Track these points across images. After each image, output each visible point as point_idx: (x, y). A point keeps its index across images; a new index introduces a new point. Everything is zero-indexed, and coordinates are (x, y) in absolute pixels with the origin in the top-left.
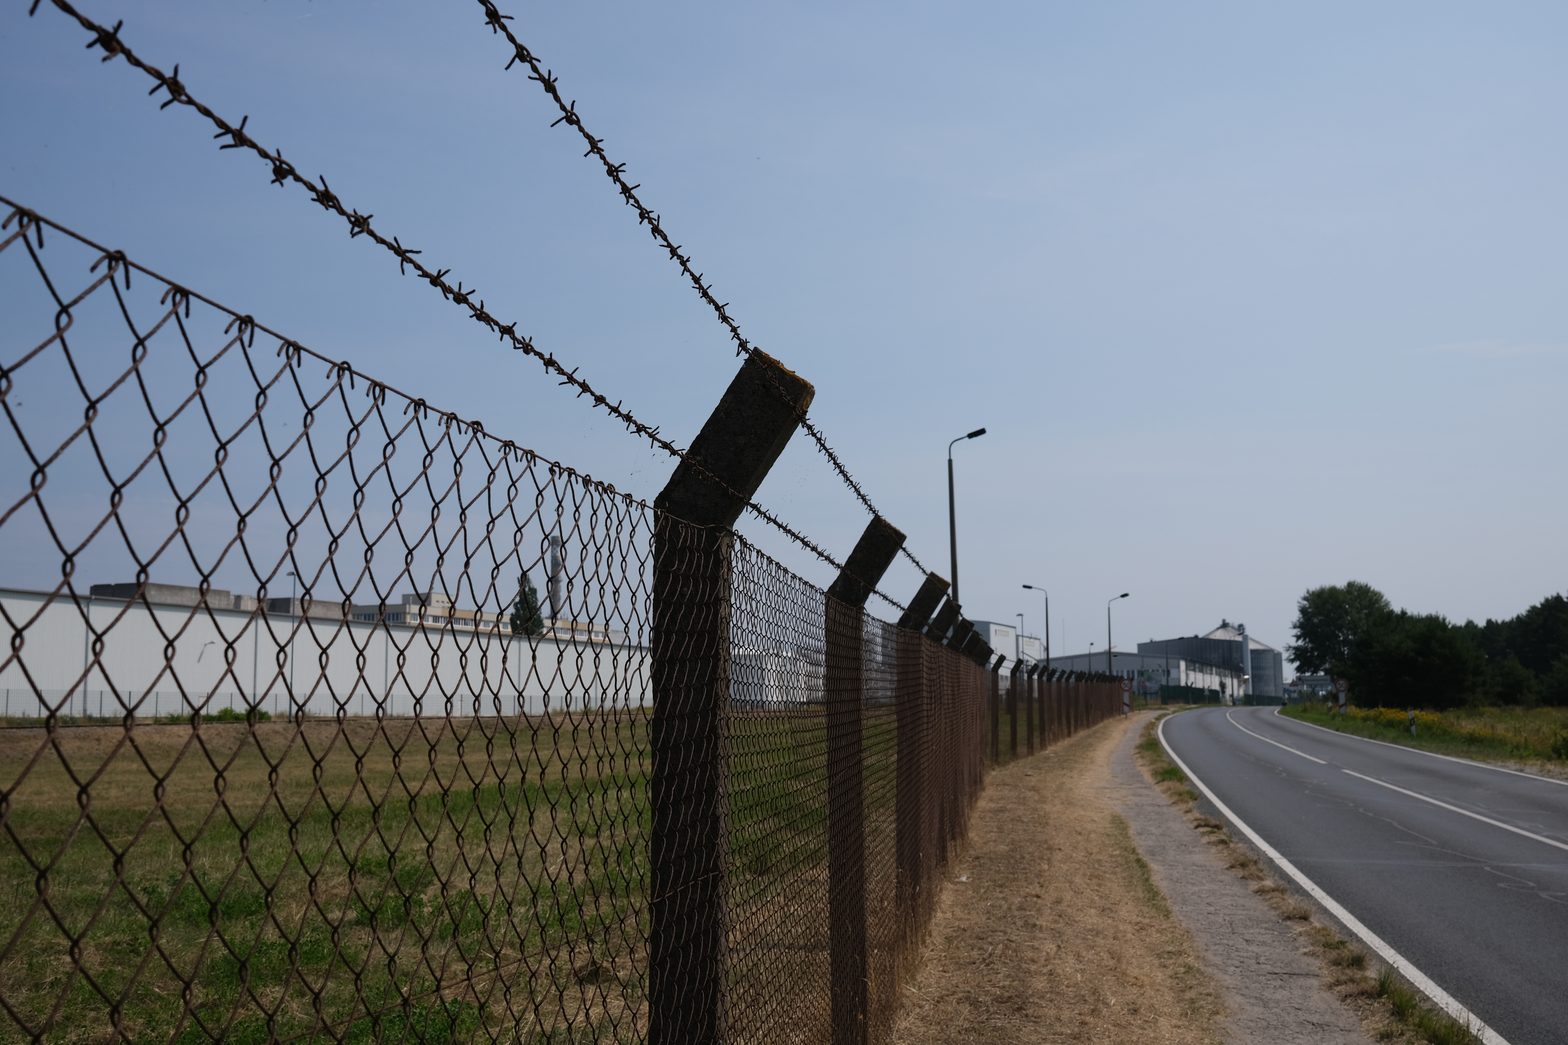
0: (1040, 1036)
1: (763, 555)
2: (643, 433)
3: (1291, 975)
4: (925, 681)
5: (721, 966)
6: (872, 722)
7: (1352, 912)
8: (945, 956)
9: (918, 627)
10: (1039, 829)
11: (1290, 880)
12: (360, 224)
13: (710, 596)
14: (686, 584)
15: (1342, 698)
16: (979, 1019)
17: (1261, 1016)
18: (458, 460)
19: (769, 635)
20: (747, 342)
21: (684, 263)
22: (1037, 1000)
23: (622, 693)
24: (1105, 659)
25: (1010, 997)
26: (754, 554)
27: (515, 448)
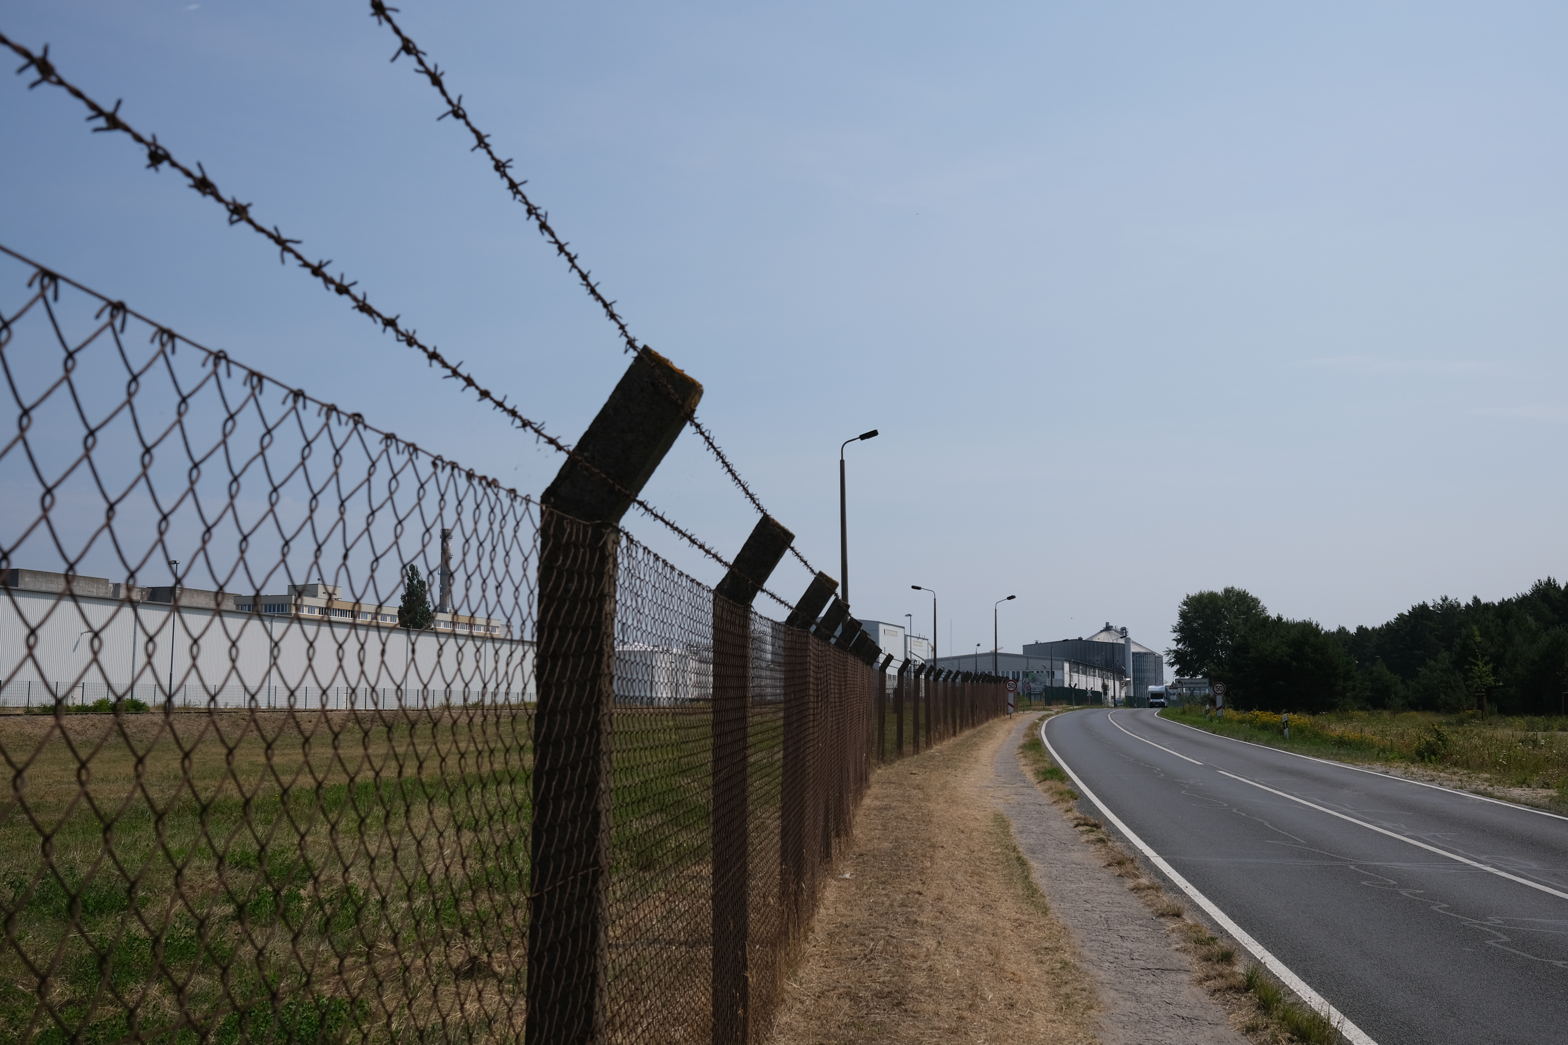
0: (918, 1030)
1: (649, 552)
2: (528, 428)
3: (1163, 970)
4: (812, 679)
5: (599, 960)
6: (758, 719)
7: (1223, 909)
8: (827, 952)
9: (806, 625)
10: (923, 827)
11: (1165, 878)
12: (239, 212)
13: (595, 592)
14: (570, 580)
15: (1219, 701)
16: (859, 1014)
17: (1133, 1011)
18: (337, 452)
19: (654, 632)
20: (635, 340)
21: (571, 260)
22: (916, 995)
23: (503, 688)
24: (991, 659)
25: (890, 993)
26: (641, 551)
27: (397, 440)
